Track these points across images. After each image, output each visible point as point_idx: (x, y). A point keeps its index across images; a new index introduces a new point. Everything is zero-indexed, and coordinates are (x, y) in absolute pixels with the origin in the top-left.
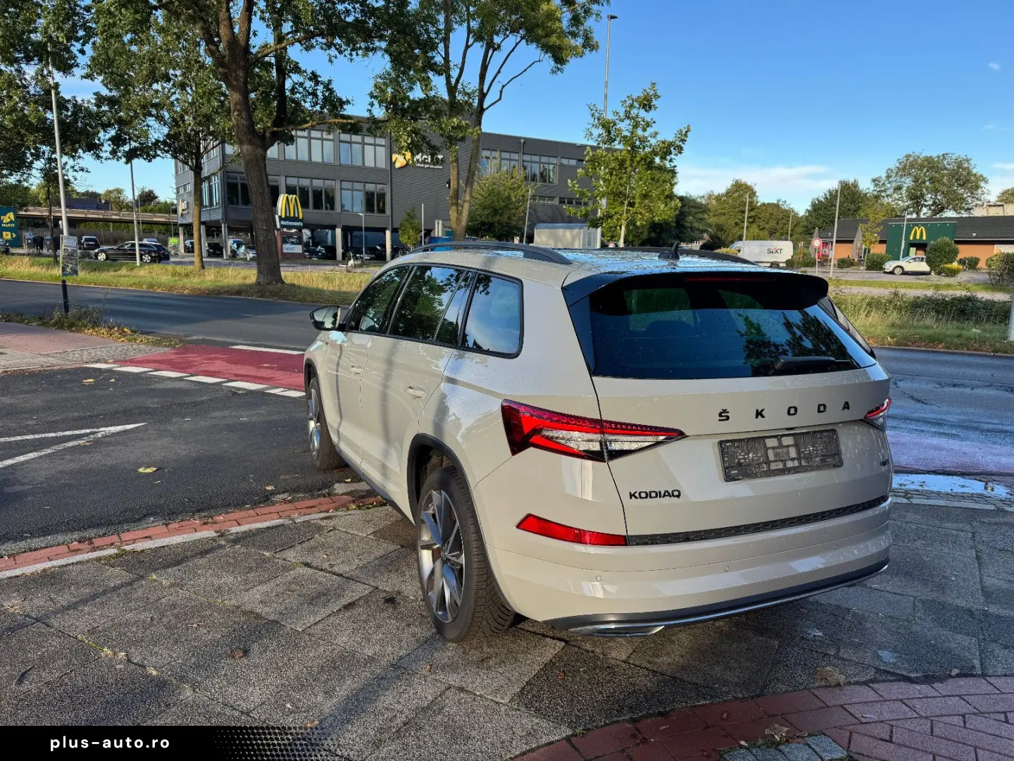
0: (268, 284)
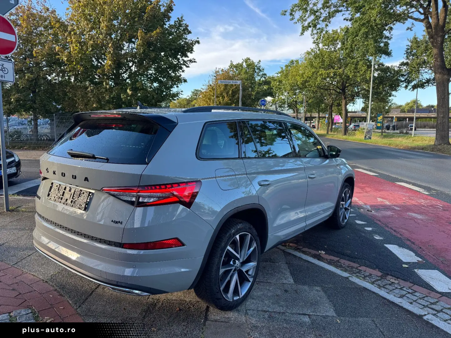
0: (440, 145)
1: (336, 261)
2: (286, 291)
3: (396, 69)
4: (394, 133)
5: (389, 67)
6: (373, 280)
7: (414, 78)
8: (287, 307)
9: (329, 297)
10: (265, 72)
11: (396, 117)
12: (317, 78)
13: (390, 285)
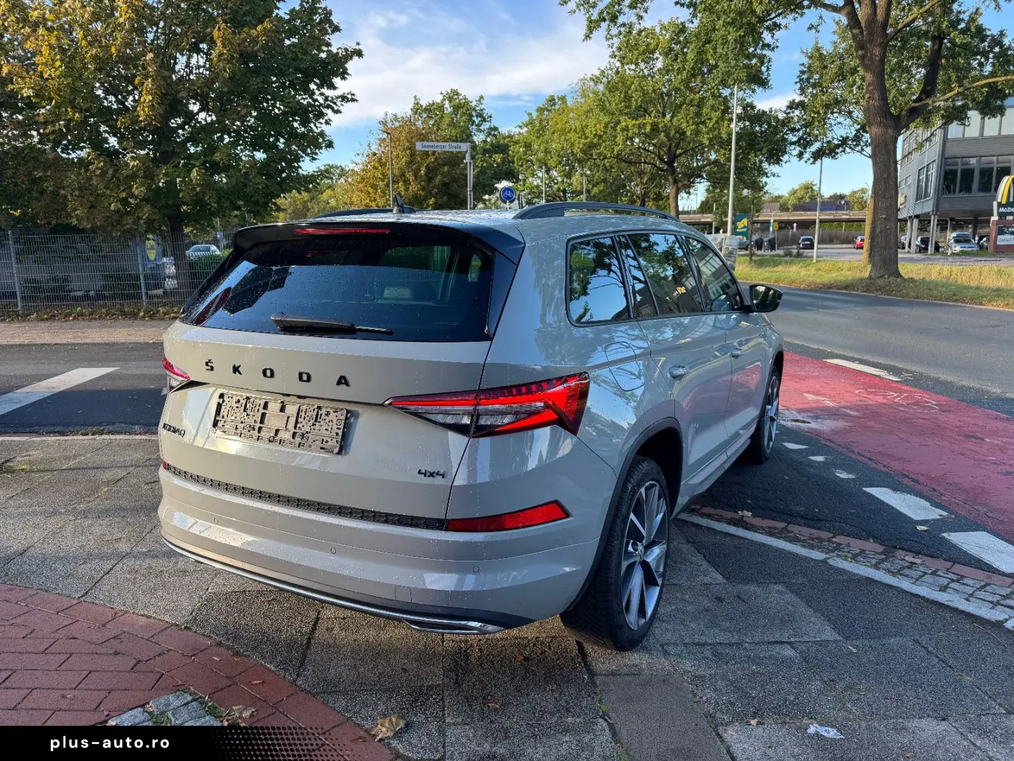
0: (879, 278)
1: (783, 529)
2: (720, 600)
3: (781, 116)
4: (773, 256)
5: (764, 112)
6: (874, 562)
7: (817, 136)
8: (739, 631)
9: (809, 603)
10: (494, 123)
11: (775, 221)
12: (615, 137)
13: (909, 568)
